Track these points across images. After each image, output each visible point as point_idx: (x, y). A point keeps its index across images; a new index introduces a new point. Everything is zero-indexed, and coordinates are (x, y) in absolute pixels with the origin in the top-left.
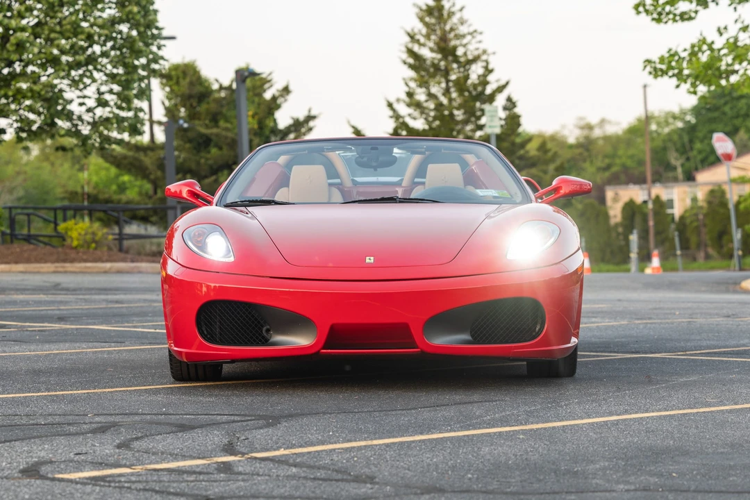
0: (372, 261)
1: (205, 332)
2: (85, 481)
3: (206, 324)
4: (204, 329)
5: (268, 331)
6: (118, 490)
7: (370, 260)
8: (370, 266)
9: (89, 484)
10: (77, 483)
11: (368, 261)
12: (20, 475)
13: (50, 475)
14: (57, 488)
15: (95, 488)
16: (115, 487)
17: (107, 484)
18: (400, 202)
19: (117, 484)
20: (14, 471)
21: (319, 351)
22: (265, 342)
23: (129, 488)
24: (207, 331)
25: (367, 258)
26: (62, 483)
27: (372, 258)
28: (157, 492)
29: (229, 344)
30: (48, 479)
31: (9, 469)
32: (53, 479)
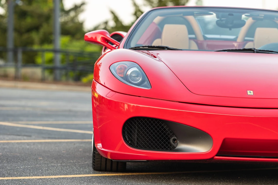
0: (252, 94)
1: (128, 139)
3: (128, 132)
4: (127, 137)
5: (174, 140)
7: (250, 93)
8: (250, 98)
11: (249, 93)
18: (257, 52)
21: (213, 158)
22: (173, 149)
24: (129, 138)
25: (248, 91)
27: (252, 92)
29: (145, 148)
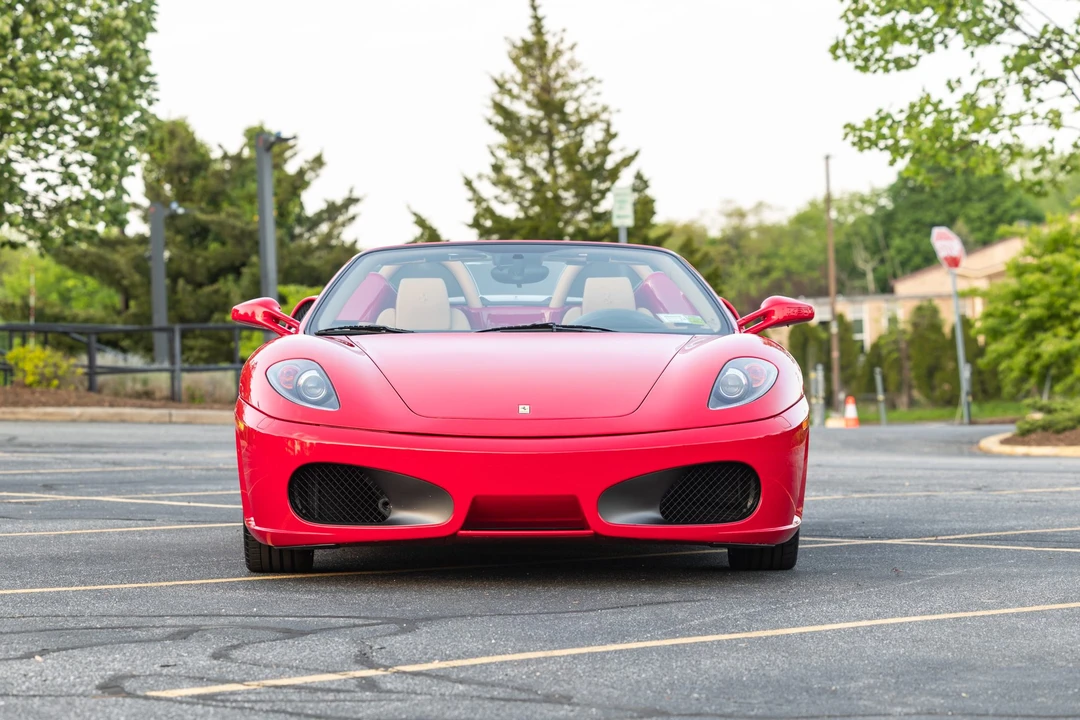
0: (527, 411)
1: (300, 507)
2: (190, 700)
3: (300, 494)
4: (298, 502)
5: (386, 504)
6: (237, 710)
7: (524, 410)
8: (524, 419)
9: (198, 704)
10: (181, 702)
11: (521, 411)
12: (100, 692)
13: (139, 693)
14: (159, 709)
15: (206, 708)
16: (234, 708)
17: (221, 704)
18: (558, 331)
19: (234, 704)
20: (89, 688)
21: (455, 534)
22: (382, 519)
23: (252, 709)
24: (302, 504)
25: (521, 407)
26: (162, 703)
27: (527, 407)
28: (291, 714)
29: (333, 522)
30: (139, 697)
31: (81, 684)
32: (146, 698)
